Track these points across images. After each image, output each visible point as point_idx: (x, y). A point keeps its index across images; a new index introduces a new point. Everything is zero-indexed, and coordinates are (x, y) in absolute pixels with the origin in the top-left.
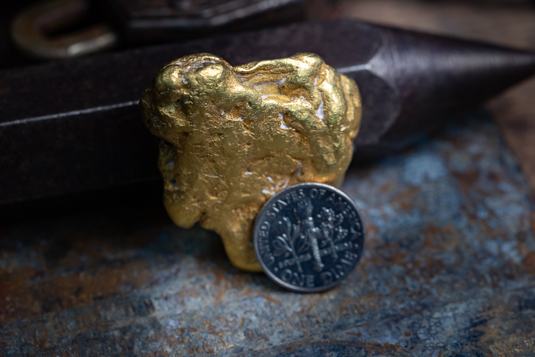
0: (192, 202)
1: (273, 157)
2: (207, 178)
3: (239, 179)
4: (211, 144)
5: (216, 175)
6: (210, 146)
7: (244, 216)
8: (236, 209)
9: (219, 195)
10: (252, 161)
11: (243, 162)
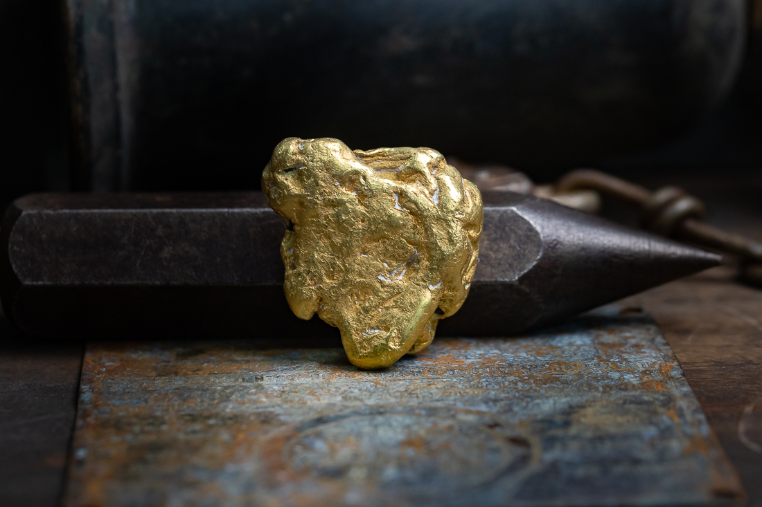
0: (309, 285)
1: (388, 239)
2: (322, 257)
3: (354, 261)
4: (326, 217)
5: (331, 255)
6: (325, 219)
7: (360, 305)
8: (352, 296)
9: (335, 278)
10: (367, 242)
11: (357, 241)
